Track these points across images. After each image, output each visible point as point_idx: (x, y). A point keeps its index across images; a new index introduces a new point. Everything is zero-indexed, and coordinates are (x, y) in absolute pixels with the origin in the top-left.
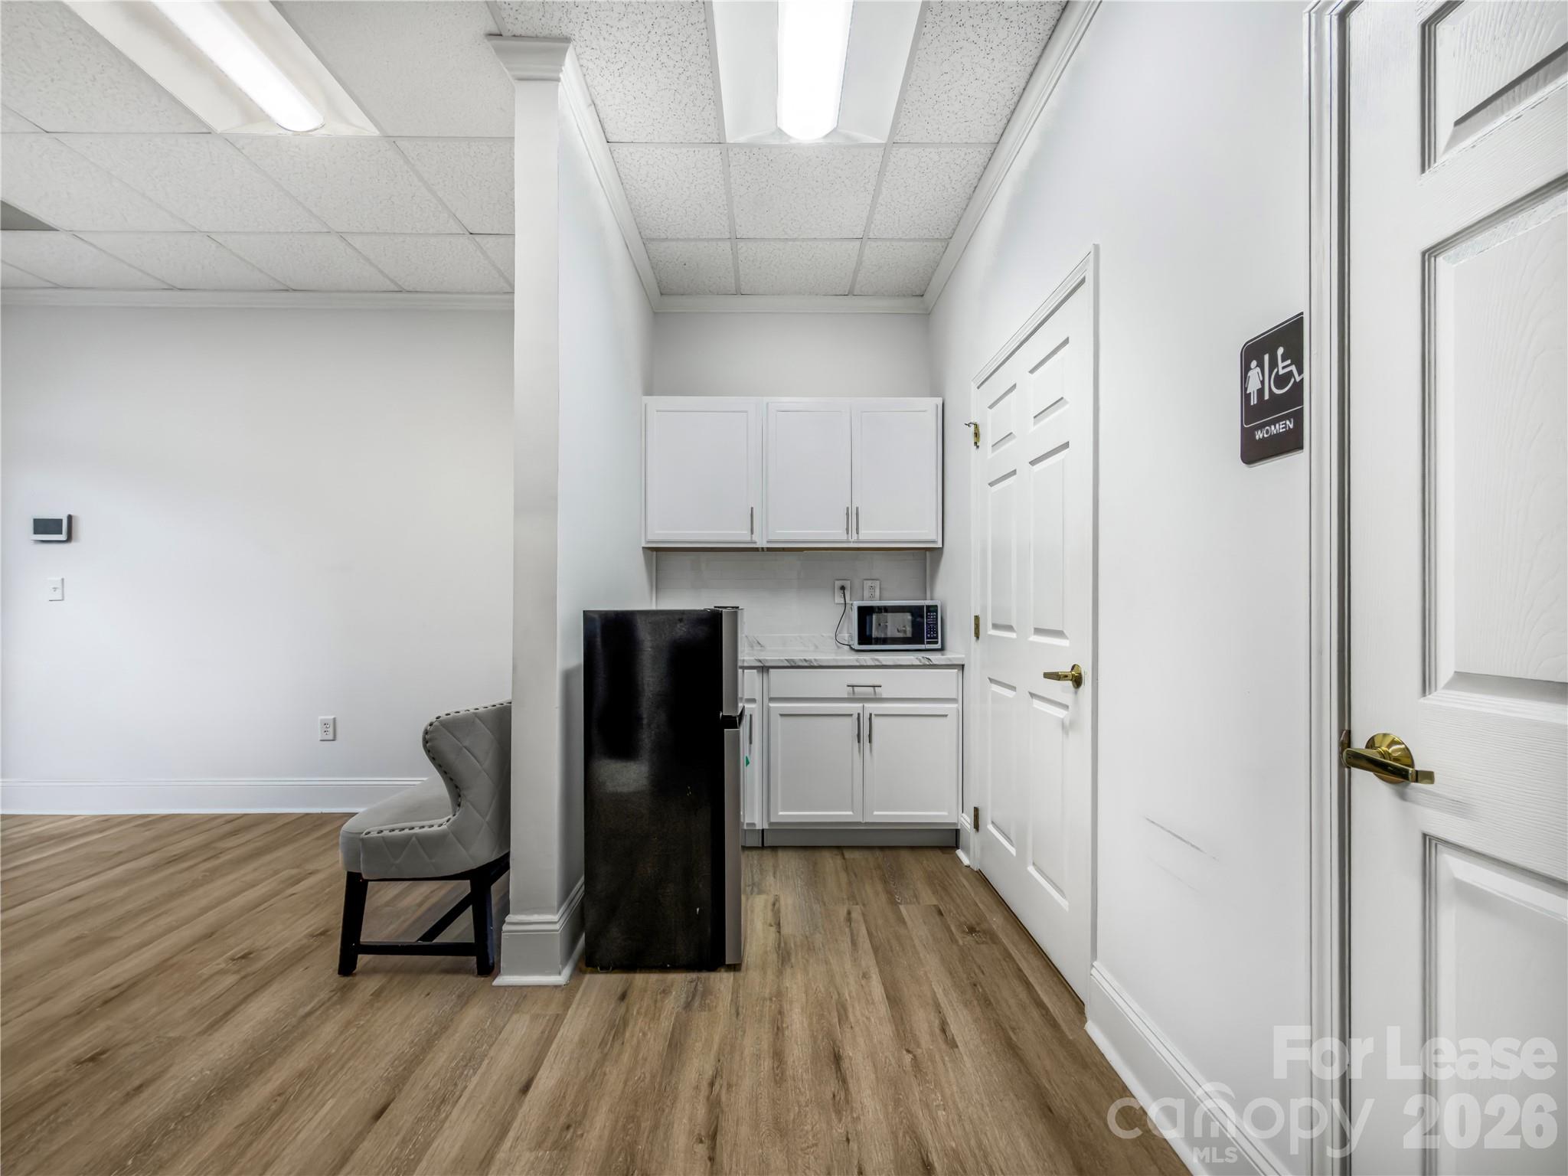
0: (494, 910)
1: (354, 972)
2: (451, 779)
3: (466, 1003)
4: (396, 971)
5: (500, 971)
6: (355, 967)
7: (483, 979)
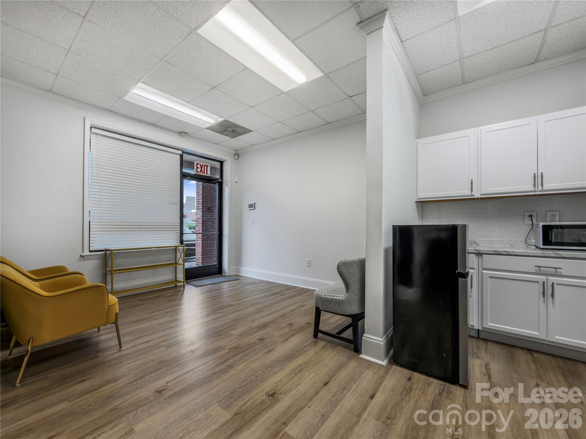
0: (359, 331)
1: (318, 338)
2: (346, 282)
3: (350, 360)
4: (329, 341)
5: (361, 353)
6: (317, 337)
7: (356, 353)
